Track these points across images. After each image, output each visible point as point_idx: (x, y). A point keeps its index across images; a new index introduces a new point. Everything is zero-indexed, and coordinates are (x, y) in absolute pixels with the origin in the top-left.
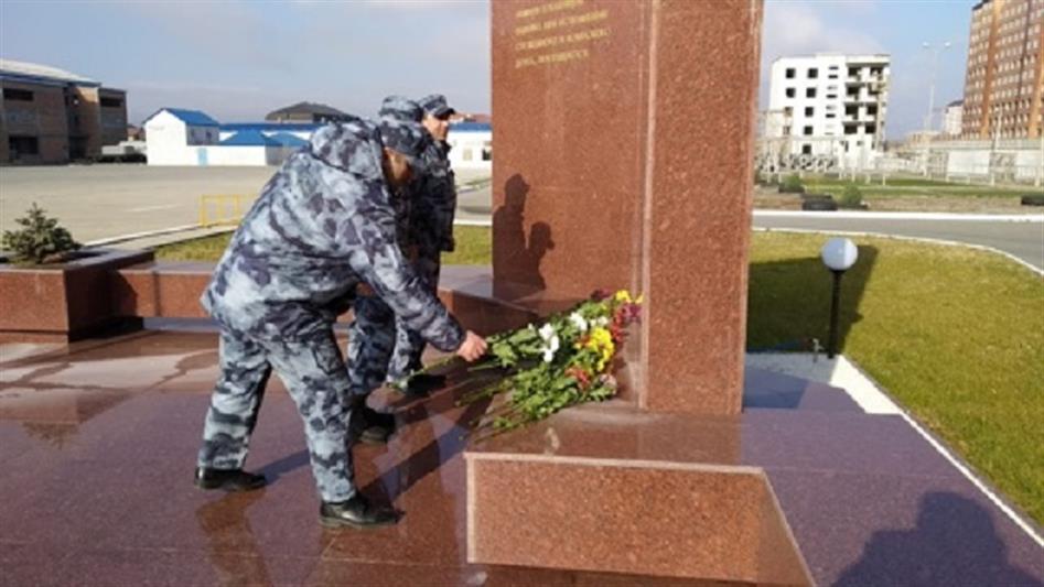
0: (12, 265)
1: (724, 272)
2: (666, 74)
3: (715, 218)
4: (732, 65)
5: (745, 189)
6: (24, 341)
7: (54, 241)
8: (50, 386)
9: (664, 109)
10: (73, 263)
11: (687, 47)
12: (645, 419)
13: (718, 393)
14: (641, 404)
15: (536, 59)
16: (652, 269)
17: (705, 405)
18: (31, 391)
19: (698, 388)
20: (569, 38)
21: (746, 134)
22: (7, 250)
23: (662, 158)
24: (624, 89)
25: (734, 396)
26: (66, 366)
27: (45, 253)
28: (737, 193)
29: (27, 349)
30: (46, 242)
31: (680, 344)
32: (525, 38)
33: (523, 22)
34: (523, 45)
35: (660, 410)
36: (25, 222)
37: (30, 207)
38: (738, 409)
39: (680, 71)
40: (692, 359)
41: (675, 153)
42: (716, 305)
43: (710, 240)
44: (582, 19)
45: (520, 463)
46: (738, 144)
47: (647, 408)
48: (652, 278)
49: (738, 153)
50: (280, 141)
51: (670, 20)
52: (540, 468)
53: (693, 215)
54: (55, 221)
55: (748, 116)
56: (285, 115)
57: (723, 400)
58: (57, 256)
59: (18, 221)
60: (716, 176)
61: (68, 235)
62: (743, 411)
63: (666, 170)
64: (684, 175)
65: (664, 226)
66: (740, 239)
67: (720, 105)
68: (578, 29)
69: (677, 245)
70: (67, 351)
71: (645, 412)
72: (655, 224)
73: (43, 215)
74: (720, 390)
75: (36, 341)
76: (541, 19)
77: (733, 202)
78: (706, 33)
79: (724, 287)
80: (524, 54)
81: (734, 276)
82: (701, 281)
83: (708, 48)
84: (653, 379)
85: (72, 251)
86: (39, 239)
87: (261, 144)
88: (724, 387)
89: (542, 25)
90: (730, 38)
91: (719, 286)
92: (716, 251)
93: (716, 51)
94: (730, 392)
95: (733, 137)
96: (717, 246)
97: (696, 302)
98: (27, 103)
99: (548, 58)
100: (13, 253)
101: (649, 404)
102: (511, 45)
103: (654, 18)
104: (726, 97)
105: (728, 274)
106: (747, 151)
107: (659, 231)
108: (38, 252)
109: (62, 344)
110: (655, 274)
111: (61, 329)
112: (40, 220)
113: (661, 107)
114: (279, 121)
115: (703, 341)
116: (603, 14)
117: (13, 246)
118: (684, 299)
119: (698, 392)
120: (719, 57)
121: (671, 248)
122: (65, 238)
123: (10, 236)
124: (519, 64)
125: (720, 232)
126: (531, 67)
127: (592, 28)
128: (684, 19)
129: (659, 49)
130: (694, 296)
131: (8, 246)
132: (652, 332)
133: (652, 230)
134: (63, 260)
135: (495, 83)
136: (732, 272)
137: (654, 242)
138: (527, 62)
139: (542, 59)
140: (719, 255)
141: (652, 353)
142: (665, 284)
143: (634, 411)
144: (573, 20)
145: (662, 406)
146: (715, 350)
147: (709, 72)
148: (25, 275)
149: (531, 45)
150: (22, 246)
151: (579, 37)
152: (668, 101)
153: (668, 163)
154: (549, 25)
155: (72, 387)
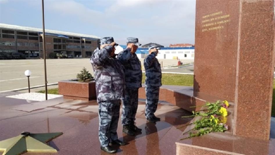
0: (79, 81)
1: (263, 94)
2: (244, 32)
3: (260, 76)
4: (267, 28)
5: (271, 67)
6: (79, 99)
7: (87, 76)
8: (83, 111)
9: (243, 43)
10: (91, 82)
11: (251, 24)
12: (234, 139)
13: (261, 133)
14: (234, 133)
15: (208, 29)
16: (239, 91)
17: (256, 136)
18: (78, 112)
19: (254, 130)
20: (218, 23)
21: (272, 50)
22: (78, 78)
23: (242, 57)
24: (234, 37)
25: (267, 134)
26: (87, 106)
27: (86, 79)
28: (268, 69)
29: (80, 101)
30: (86, 76)
31: (248, 116)
32: (205, 23)
33: (204, 19)
34: (204, 26)
35: (240, 136)
36: (82, 72)
37: (83, 68)
38: (268, 138)
39: (249, 31)
40: (252, 121)
41: (246, 56)
42: (260, 104)
43: (259, 83)
44: (222, 17)
45: (192, 148)
46: (269, 53)
47: (236, 135)
48: (238, 94)
49: (269, 56)
50: (144, 52)
51: (246, 16)
52: (198, 150)
53: (253, 75)
54: (88, 72)
55: (272, 44)
56: (146, 46)
57: (262, 135)
58: (88, 80)
59: (80, 71)
60: (261, 63)
61: (91, 75)
62: (270, 139)
63: (244, 61)
64: (250, 63)
65: (243, 78)
66: (269, 83)
67: (262, 41)
68: (220, 20)
69: (247, 84)
70: (88, 102)
71: (235, 136)
72: (239, 78)
73: (86, 70)
74: (261, 132)
75: (82, 100)
76: (209, 18)
77: (267, 71)
78: (258, 19)
79: (263, 98)
80: (205, 28)
81: (267, 95)
82: (256, 96)
83: (258, 24)
84: (238, 126)
85: (91, 79)
86: (84, 76)
87: (140, 53)
88: (263, 131)
89: (210, 20)
90: (266, 20)
91: (262, 98)
92: (261, 87)
93: (261, 24)
94: (265, 132)
95: (267, 50)
96: (261, 85)
97: (253, 103)
98: (90, 44)
99: (211, 29)
100: (79, 79)
101: (236, 134)
102: (201, 26)
103: (240, 16)
104: (265, 38)
105: (265, 94)
106: (272, 55)
107: (241, 80)
108: (84, 78)
109: (87, 101)
110: (240, 93)
111: (87, 97)
112: (85, 71)
113: (242, 42)
114: (145, 47)
115: (256, 115)
116: (228, 16)
117: (79, 77)
118: (249, 102)
119: (254, 131)
120: (262, 26)
121: (245, 85)
122: (90, 76)
123: (79, 75)
124: (203, 31)
125: (262, 81)
126: (206, 31)
127: (225, 20)
128: (250, 15)
129: (242, 25)
130: (252, 101)
131: (78, 77)
132: (238, 111)
133: (239, 79)
134: (89, 81)
135: (196, 37)
136: (266, 94)
137: (239, 83)
138: (205, 30)
139: (210, 29)
140: (261, 88)
141: (238, 118)
142: (243, 96)
143: (232, 135)
144: (219, 18)
145: (241, 135)
146: (260, 119)
147: (259, 31)
148: (81, 84)
149: (207, 25)
150: (81, 77)
151: (221, 22)
152: (244, 40)
153: (244, 59)
154: (211, 20)
155: (87, 112)
